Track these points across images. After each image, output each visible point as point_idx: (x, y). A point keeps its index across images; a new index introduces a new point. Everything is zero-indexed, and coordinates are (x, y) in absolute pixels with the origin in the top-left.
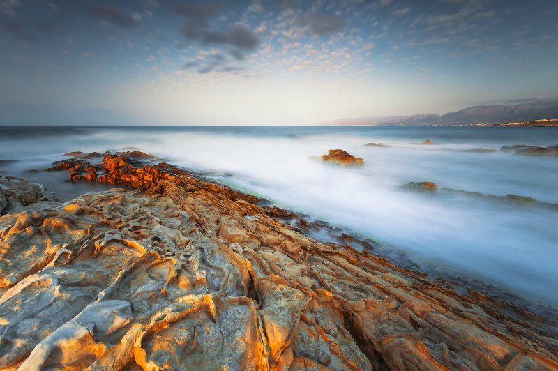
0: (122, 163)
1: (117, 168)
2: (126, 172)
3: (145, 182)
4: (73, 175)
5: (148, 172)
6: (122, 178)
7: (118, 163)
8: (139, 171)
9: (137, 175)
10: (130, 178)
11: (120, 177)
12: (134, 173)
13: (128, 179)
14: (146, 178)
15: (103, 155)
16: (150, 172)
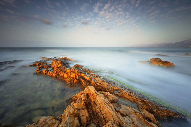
0: (60, 65)
1: (58, 68)
2: (62, 71)
3: (71, 78)
4: (37, 71)
5: (72, 72)
6: (59, 73)
7: (58, 65)
8: (68, 71)
9: (67, 74)
10: (63, 74)
11: (58, 73)
12: (65, 72)
13: (62, 75)
14: (72, 76)
15: (53, 59)
16: (74, 72)
